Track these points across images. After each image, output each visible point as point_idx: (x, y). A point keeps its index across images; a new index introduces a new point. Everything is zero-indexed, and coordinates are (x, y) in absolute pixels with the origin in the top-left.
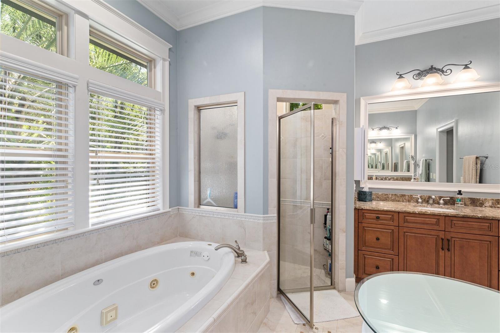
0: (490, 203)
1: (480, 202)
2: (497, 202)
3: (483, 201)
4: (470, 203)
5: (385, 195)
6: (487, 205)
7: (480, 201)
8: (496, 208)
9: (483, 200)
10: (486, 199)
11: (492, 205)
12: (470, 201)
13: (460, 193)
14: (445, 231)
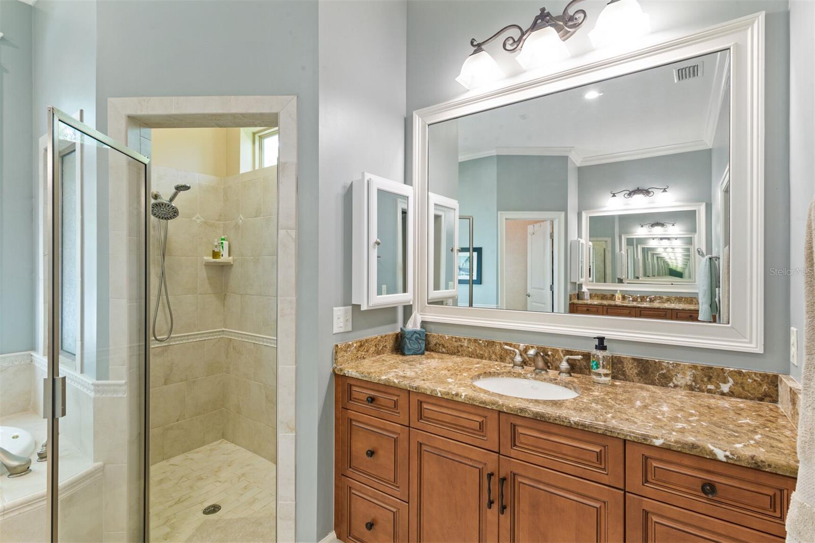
0: (688, 378)
1: (661, 372)
2: (705, 376)
3: (669, 371)
4: (638, 375)
5: (456, 341)
6: (679, 383)
7: (662, 369)
8: (703, 391)
9: (671, 367)
10: (678, 365)
11: (694, 384)
12: (638, 366)
13: (601, 344)
14: (499, 453)
